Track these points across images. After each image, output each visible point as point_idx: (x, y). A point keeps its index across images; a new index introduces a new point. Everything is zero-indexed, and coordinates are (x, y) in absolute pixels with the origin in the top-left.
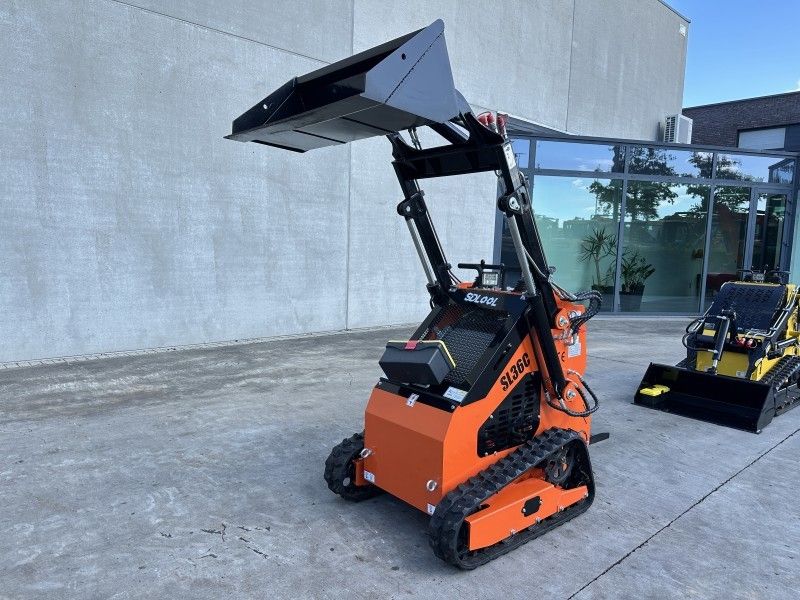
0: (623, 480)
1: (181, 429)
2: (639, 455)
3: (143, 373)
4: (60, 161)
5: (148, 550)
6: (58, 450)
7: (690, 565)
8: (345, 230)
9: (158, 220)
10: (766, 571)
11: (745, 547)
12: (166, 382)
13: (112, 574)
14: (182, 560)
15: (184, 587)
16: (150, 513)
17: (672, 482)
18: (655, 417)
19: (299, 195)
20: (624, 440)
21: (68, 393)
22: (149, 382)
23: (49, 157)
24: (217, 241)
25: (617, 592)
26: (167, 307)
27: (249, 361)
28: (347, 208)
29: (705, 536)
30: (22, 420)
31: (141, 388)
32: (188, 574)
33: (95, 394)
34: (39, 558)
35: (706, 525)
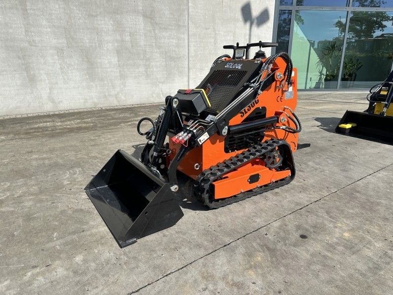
0: (316, 169)
1: (93, 143)
2: (329, 157)
3: (83, 119)
4: (34, 10)
5: (58, 195)
6: (32, 151)
7: (342, 212)
8: (187, 45)
9: (87, 41)
10: (388, 217)
11: (378, 204)
12: (92, 123)
13: (38, 205)
14: (73, 200)
15: (70, 212)
16: (65, 179)
17: (344, 171)
18: (345, 139)
19: (160, 25)
20: (322, 150)
21: (47, 127)
22: (85, 123)
23: (28, 7)
24: (118, 52)
25: (295, 223)
26: (97, 87)
27: (136, 114)
28: (187, 32)
29: (356, 198)
30: (21, 139)
31: (80, 125)
32: (74, 206)
33: (58, 128)
34: (8, 197)
35: (358, 192)
